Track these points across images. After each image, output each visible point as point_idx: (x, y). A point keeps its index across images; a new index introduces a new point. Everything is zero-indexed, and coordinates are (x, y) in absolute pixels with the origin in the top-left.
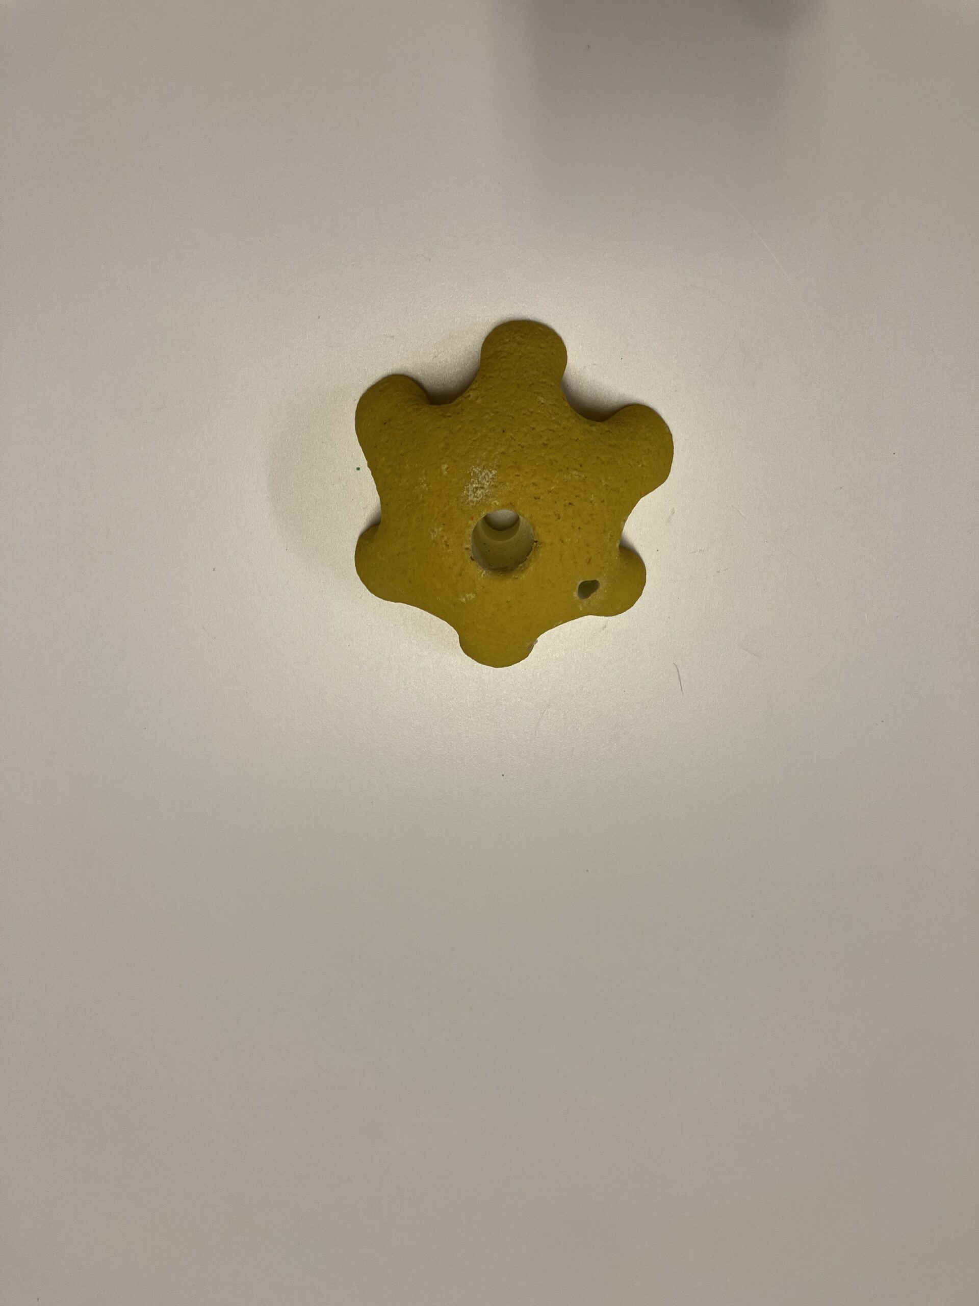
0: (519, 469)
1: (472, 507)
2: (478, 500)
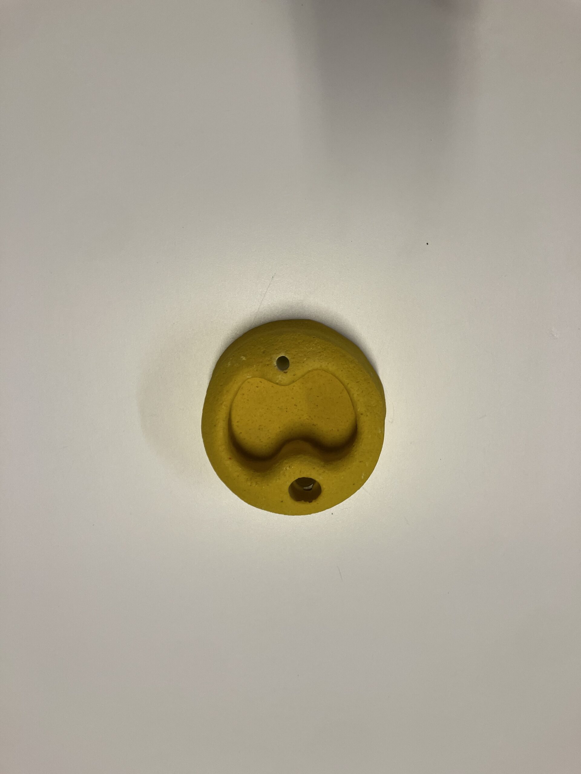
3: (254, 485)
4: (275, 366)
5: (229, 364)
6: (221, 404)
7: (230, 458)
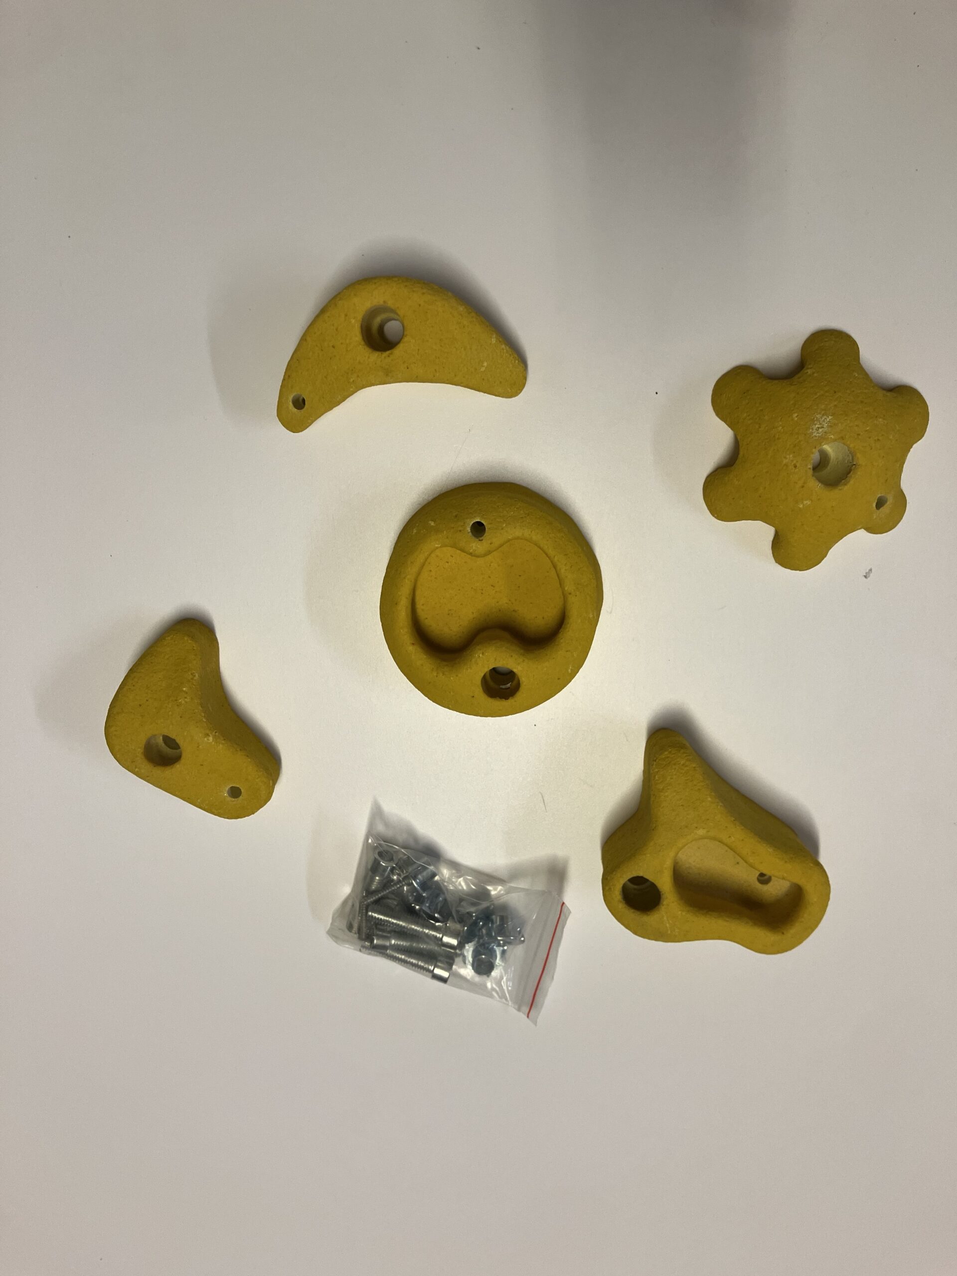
0: (846, 415)
1: (815, 440)
2: (820, 435)
3: (441, 675)
4: (469, 533)
5: (415, 531)
6: (405, 578)
7: (413, 644)
